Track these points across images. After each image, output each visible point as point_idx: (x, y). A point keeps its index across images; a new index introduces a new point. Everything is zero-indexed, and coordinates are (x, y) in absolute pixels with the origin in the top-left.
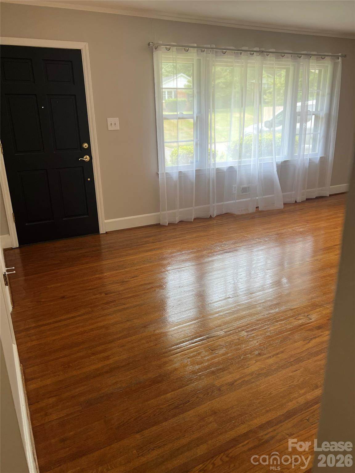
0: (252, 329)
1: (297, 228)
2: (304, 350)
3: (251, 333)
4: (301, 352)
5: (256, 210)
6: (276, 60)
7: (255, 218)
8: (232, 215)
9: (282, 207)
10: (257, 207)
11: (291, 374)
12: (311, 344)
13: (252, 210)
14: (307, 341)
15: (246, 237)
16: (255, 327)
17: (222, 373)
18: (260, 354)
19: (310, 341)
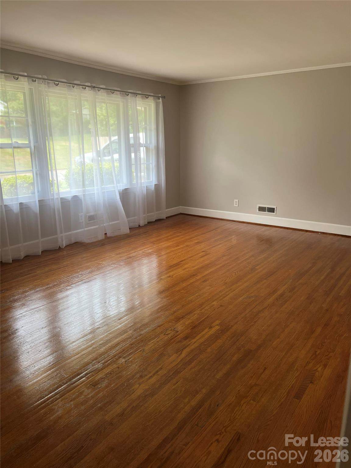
0: (128, 353)
1: (146, 249)
2: (178, 362)
3: (129, 358)
4: (176, 365)
5: (105, 237)
6: (107, 96)
7: (105, 245)
8: (82, 243)
9: (128, 231)
10: (106, 234)
11: (174, 387)
12: (183, 355)
13: (101, 237)
14: (179, 352)
15: (101, 264)
16: (130, 351)
17: (110, 406)
18: (141, 377)
19: (181, 352)
